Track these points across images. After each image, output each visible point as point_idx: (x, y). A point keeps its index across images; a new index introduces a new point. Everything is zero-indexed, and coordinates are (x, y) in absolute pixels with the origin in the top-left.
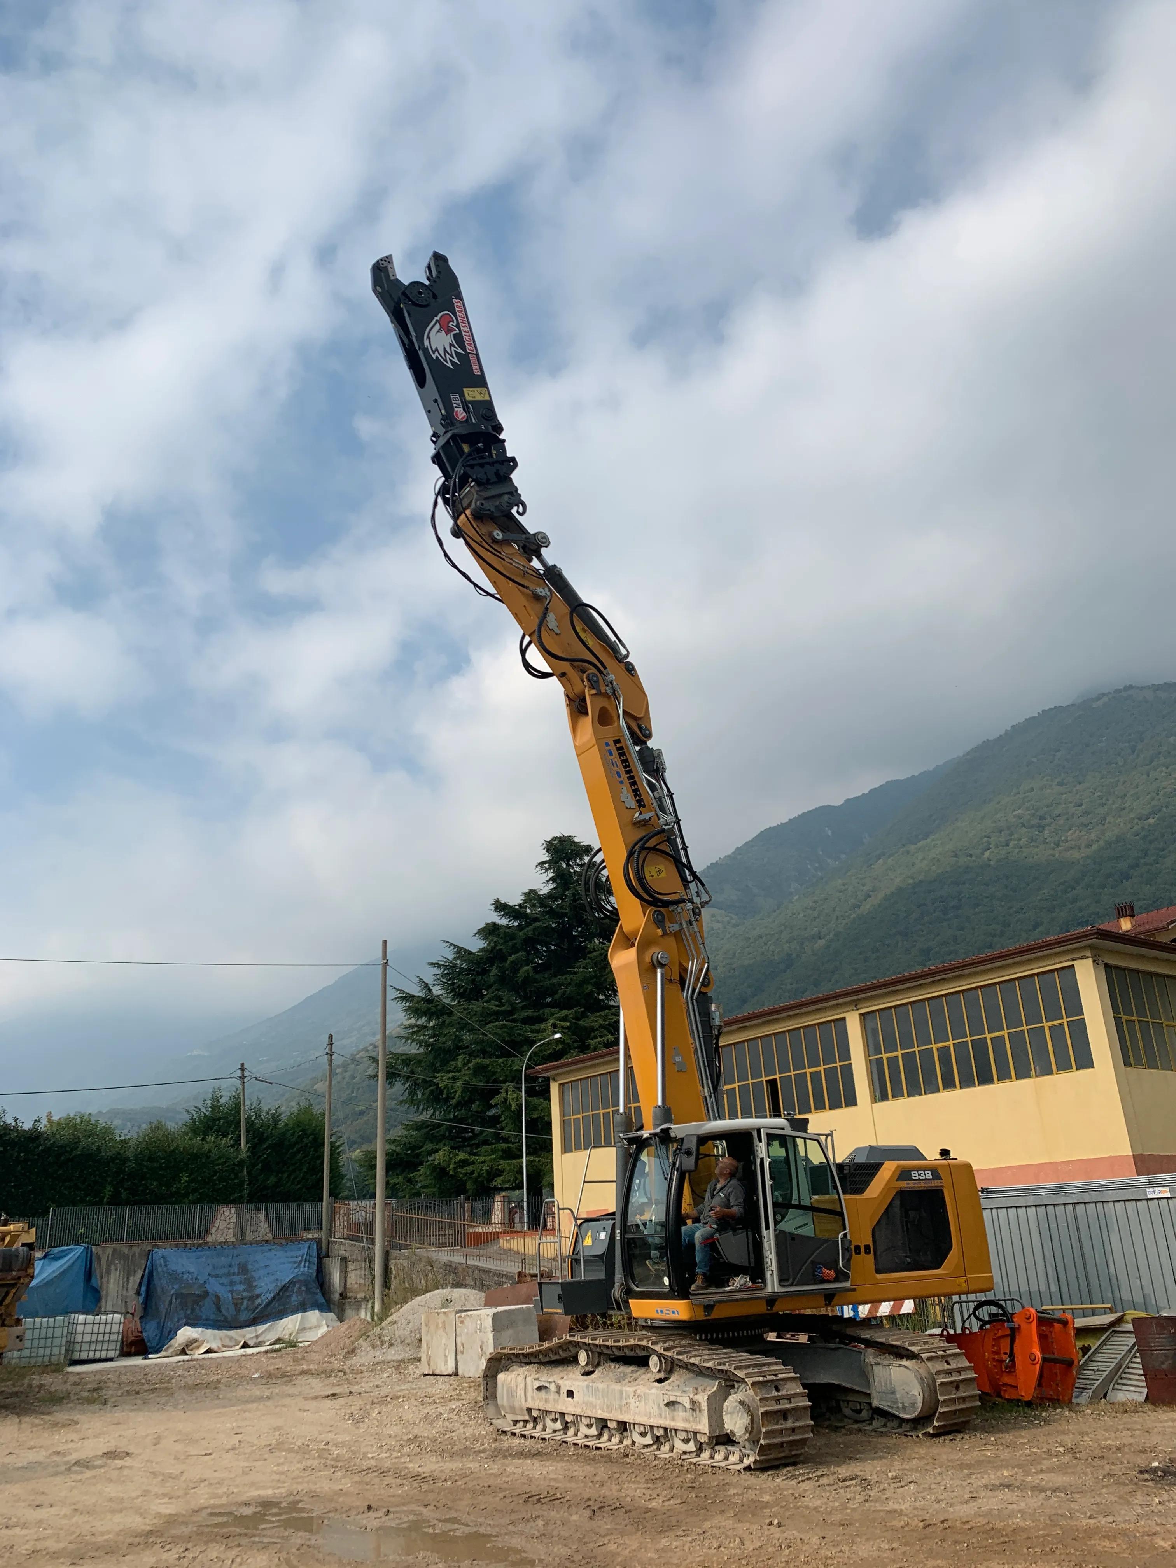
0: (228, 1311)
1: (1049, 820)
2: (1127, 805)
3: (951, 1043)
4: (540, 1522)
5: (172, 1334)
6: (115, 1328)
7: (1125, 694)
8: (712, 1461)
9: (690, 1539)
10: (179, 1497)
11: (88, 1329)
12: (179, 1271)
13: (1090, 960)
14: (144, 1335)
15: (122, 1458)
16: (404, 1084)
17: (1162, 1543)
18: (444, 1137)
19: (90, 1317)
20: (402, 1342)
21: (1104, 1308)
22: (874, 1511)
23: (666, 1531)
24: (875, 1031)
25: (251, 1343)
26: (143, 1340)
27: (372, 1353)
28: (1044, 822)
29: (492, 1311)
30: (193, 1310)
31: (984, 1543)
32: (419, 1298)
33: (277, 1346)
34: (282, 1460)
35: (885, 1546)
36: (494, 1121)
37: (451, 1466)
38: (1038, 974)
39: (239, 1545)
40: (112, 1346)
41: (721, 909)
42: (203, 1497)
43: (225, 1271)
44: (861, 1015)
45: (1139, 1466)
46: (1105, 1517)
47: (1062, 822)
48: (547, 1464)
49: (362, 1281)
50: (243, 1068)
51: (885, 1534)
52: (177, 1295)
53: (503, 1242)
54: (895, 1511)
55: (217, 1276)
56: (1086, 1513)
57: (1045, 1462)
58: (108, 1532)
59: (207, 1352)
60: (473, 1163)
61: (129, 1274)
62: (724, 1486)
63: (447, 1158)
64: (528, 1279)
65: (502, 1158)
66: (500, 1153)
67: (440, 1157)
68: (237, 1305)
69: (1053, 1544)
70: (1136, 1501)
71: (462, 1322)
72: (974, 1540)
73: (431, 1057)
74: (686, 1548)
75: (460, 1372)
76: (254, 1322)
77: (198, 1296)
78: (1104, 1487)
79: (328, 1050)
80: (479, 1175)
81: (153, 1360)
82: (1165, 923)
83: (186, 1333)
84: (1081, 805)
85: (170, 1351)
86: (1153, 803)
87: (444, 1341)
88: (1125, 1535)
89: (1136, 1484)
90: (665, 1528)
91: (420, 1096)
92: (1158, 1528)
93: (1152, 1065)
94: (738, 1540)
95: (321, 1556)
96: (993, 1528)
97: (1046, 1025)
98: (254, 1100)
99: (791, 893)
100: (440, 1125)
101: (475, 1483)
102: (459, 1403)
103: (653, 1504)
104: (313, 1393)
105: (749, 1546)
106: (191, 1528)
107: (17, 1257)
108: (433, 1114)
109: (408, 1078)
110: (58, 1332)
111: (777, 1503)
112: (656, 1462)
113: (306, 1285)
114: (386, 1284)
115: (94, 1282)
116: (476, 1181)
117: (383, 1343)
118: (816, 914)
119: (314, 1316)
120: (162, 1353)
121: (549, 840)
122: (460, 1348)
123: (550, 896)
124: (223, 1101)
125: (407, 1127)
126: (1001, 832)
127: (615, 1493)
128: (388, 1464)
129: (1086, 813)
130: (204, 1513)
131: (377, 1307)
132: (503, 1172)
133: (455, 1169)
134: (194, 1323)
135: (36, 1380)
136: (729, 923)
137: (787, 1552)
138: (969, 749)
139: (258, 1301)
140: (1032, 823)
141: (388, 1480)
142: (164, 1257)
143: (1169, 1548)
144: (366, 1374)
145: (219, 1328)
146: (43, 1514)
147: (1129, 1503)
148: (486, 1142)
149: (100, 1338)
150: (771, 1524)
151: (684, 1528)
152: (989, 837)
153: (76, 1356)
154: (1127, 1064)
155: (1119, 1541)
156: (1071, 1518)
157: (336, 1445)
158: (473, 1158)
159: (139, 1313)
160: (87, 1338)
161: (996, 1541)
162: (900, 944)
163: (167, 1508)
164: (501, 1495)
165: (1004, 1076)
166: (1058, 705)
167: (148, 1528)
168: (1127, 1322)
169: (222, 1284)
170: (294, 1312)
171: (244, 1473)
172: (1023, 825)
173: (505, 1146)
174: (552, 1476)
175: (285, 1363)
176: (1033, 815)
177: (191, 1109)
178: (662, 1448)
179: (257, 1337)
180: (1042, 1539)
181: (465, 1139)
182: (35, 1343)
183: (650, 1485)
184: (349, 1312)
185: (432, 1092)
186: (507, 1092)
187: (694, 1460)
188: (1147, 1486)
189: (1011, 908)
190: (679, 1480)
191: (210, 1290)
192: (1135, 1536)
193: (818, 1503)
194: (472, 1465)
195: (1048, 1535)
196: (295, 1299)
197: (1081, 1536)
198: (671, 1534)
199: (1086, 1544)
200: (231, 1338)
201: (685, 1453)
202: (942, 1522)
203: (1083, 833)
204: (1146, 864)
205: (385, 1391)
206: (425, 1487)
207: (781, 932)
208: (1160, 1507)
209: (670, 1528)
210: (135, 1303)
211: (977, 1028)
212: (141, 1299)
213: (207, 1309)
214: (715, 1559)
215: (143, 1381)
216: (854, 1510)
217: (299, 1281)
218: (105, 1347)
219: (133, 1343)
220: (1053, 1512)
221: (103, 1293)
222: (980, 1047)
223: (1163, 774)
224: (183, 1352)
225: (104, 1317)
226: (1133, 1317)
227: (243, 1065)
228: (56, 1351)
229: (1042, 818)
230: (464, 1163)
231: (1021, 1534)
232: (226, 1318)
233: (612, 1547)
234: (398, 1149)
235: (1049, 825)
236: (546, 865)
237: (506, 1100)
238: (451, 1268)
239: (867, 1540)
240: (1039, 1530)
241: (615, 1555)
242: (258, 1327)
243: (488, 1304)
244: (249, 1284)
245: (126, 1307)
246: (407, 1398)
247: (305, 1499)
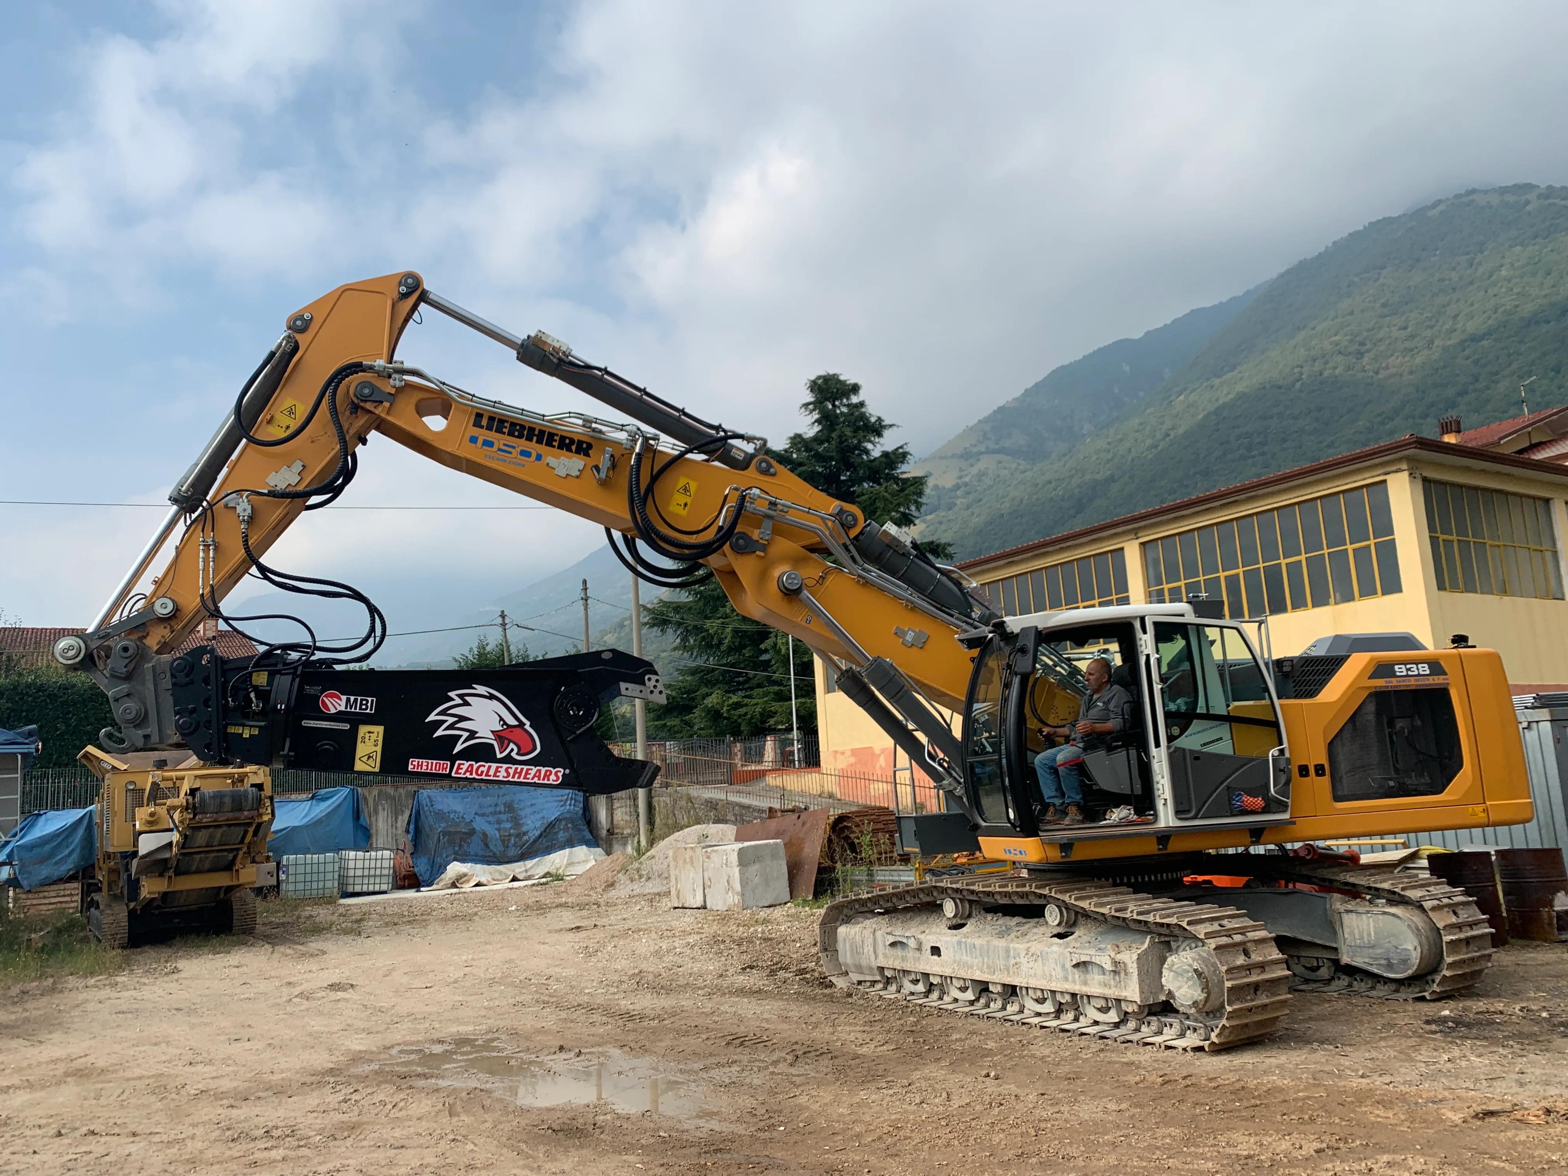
0: (496, 847)
1: (1369, 346)
2: (1459, 326)
3: (1240, 571)
4: (735, 1068)
5: (442, 869)
6: (386, 864)
7: (1466, 199)
8: (940, 1002)
9: (891, 1092)
10: (378, 1032)
11: (360, 864)
12: (446, 810)
13: (1406, 474)
14: (416, 870)
15: (345, 990)
16: (675, 631)
17: (1450, 1115)
18: (718, 682)
19: (360, 854)
20: (659, 876)
21: (1396, 844)
22: (1109, 1063)
23: (869, 1082)
24: (1156, 562)
25: (520, 877)
26: (415, 874)
27: (630, 886)
28: (1363, 349)
29: (740, 845)
30: (460, 846)
31: (1230, 1106)
32: (677, 834)
33: (544, 880)
34: (497, 995)
35: (1112, 1106)
36: (766, 665)
37: (666, 1002)
38: (1343, 492)
39: (411, 1087)
40: (384, 880)
41: (1008, 455)
42: (401, 1034)
43: (492, 809)
44: (1142, 544)
45: (1426, 1015)
46: (1380, 1075)
47: (1382, 348)
48: (765, 1002)
49: (628, 818)
50: (503, 616)
51: (1114, 1091)
52: (445, 833)
53: (772, 780)
54: (1133, 1063)
55: (483, 815)
56: (1357, 1070)
57: (1314, 1008)
58: (290, 1070)
59: (477, 885)
60: (746, 705)
61: (396, 814)
62: (947, 1031)
63: (720, 701)
64: (779, 814)
65: (774, 700)
66: (772, 696)
67: (713, 700)
68: (505, 841)
69: (1314, 1110)
70: (1419, 1058)
71: (708, 857)
72: (1219, 1102)
73: (701, 604)
74: (884, 1103)
75: (708, 906)
76: (522, 857)
77: (465, 833)
78: (1381, 1039)
79: (583, 595)
80: (752, 718)
81: (425, 892)
82: (1496, 438)
83: (455, 868)
84: (1405, 328)
85: (441, 884)
86: (1490, 322)
87: (691, 875)
88: (1404, 1100)
89: (1420, 1037)
90: (870, 1078)
91: (692, 641)
92: (1446, 1093)
93: (1470, 588)
94: (944, 1095)
95: (487, 1103)
96: (1243, 1088)
97: (1350, 548)
98: (521, 646)
99: (1084, 435)
100: (713, 670)
101: (683, 1022)
102: (697, 937)
103: (864, 1050)
104: (561, 925)
105: (956, 1103)
106: (375, 1066)
107: (246, 797)
108: (708, 660)
109: (679, 624)
110: (329, 867)
111: (1001, 1050)
112: (879, 1003)
113: (573, 823)
114: (651, 821)
115: (364, 820)
116: (750, 722)
117: (641, 877)
118: (1110, 456)
119: (581, 851)
120: (434, 887)
121: (813, 378)
122: (708, 883)
123: (816, 439)
124: (488, 649)
125: (682, 672)
126: (1314, 361)
127: (826, 1036)
128: (600, 1000)
129: (1412, 337)
130: (394, 1052)
131: (643, 843)
132: (776, 713)
133: (728, 711)
134: (463, 859)
135: (308, 911)
136: (1016, 469)
137: (997, 1110)
138: (1283, 270)
139: (526, 838)
140: (1350, 350)
141: (596, 1017)
142: (429, 797)
143: (1460, 1121)
144: (620, 907)
145: (489, 863)
146: (235, 1049)
147: (1411, 1060)
148: (759, 686)
149: (372, 872)
150: (988, 1075)
151: (889, 1079)
152: (1301, 367)
153: (350, 889)
154: (1441, 587)
155: (1396, 1109)
156: (1340, 1076)
157: (558, 980)
158: (746, 700)
159: (409, 848)
160: (359, 873)
161: (1246, 1103)
162: (1199, 485)
163: (358, 1044)
164: (704, 1036)
165: (1299, 604)
166: (1387, 215)
167: (332, 1066)
168: (1421, 858)
169: (489, 822)
170: (562, 848)
171: (453, 1008)
172: (1340, 353)
173: (776, 688)
174: (766, 1016)
175: (546, 897)
176: (1351, 341)
177: (458, 657)
178: (889, 988)
179: (526, 871)
180: (1300, 1104)
181: (739, 683)
182: (308, 878)
183: (866, 1028)
184: (616, 847)
185: (703, 638)
186: (776, 636)
187: (920, 1002)
188: (1435, 1040)
189: (1321, 442)
190: (898, 1022)
191: (477, 828)
192: (1416, 1103)
193: (1047, 1052)
194: (686, 1002)
195: (1309, 1098)
196: (562, 836)
197: (1349, 1100)
198: (872, 1086)
199: (1354, 1111)
200: (501, 873)
201: (912, 994)
202: (1184, 1078)
203: (1407, 359)
204: (1476, 391)
205: (630, 924)
206: (630, 1025)
207: (1072, 477)
208: (1449, 1065)
209: (875, 1078)
210: (406, 840)
211: (1270, 552)
212: (410, 836)
213: (475, 846)
214: (911, 1117)
215: (406, 913)
216: (1085, 1061)
217: (565, 819)
218: (378, 880)
219: (405, 877)
220: (1319, 1068)
221: (373, 831)
222: (1273, 575)
223: (1503, 290)
224: (454, 885)
225: (373, 853)
226: (1427, 853)
227: (503, 612)
228: (329, 884)
229: (1362, 344)
230: (737, 705)
231: (1277, 1095)
232: (494, 854)
233: (803, 1100)
234: (674, 694)
235: (1368, 351)
236: (811, 407)
237: (775, 644)
238: (712, 805)
239: (1094, 1098)
240: (1299, 1091)
241: (802, 1108)
242: (527, 862)
243: (738, 839)
244: (516, 822)
245: (397, 844)
246: (648, 931)
247: (504, 1037)
